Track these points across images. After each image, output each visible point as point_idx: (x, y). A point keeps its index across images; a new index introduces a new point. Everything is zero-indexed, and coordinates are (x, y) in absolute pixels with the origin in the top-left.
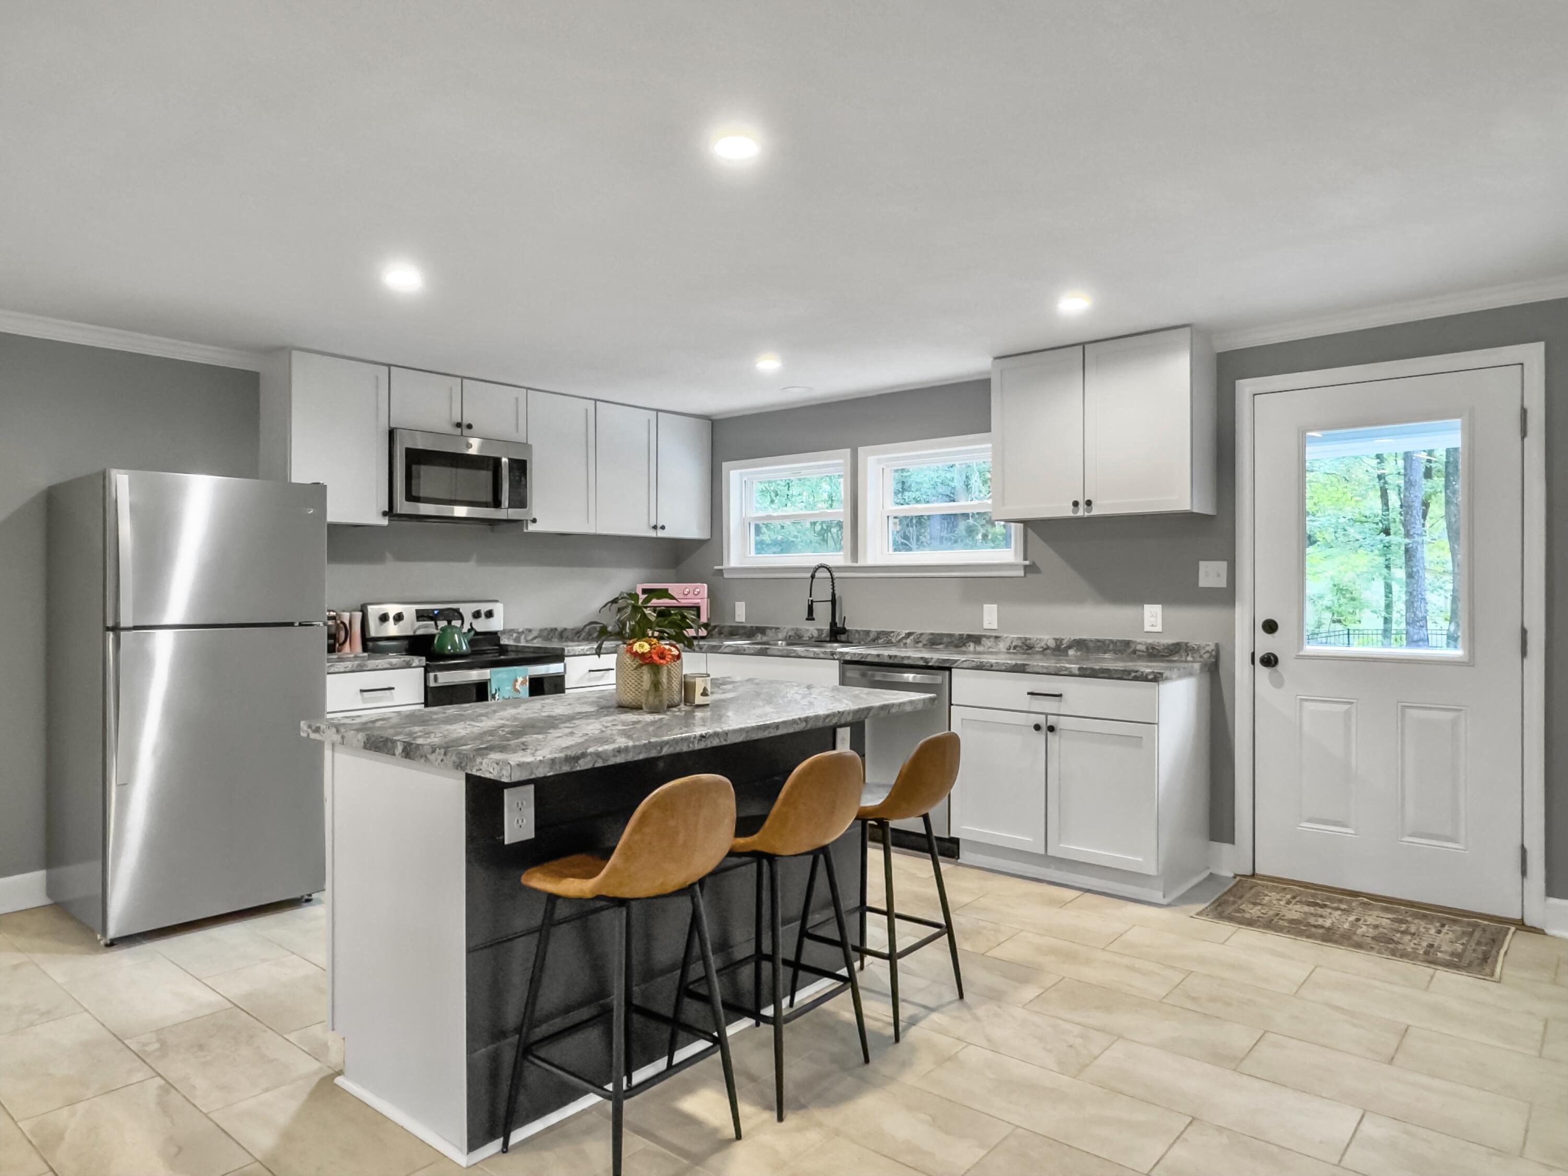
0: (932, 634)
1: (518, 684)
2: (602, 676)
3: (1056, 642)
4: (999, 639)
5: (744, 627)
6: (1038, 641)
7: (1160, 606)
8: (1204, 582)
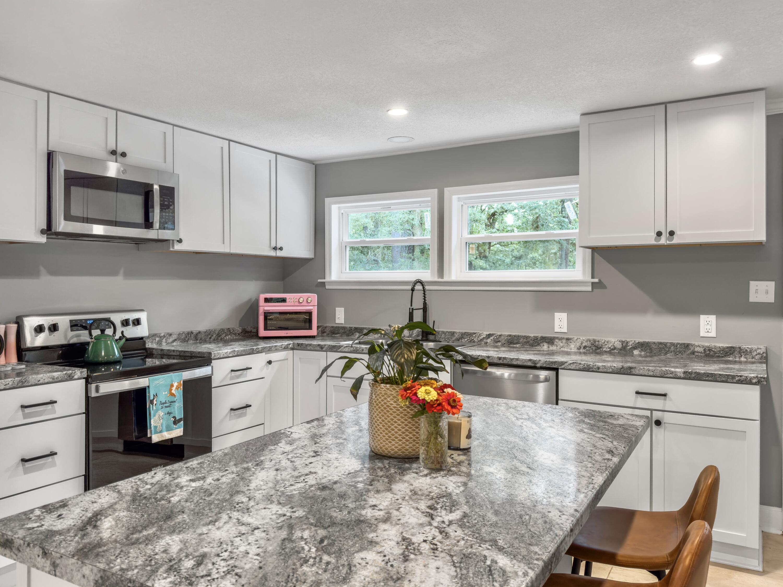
0: (510, 336)
1: (174, 388)
2: (241, 375)
3: (622, 344)
4: (570, 341)
5: (344, 328)
6: (606, 343)
7: (715, 316)
8: (753, 298)
